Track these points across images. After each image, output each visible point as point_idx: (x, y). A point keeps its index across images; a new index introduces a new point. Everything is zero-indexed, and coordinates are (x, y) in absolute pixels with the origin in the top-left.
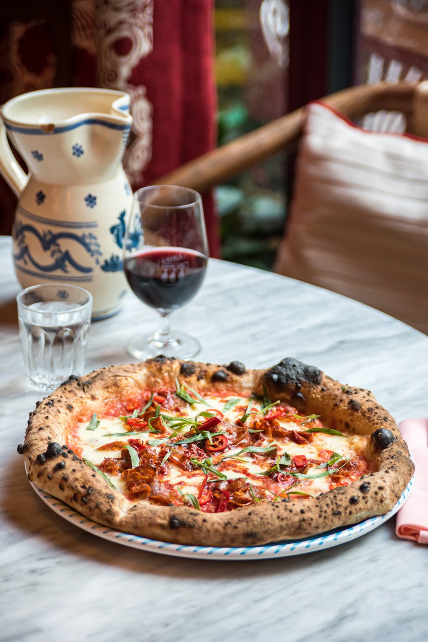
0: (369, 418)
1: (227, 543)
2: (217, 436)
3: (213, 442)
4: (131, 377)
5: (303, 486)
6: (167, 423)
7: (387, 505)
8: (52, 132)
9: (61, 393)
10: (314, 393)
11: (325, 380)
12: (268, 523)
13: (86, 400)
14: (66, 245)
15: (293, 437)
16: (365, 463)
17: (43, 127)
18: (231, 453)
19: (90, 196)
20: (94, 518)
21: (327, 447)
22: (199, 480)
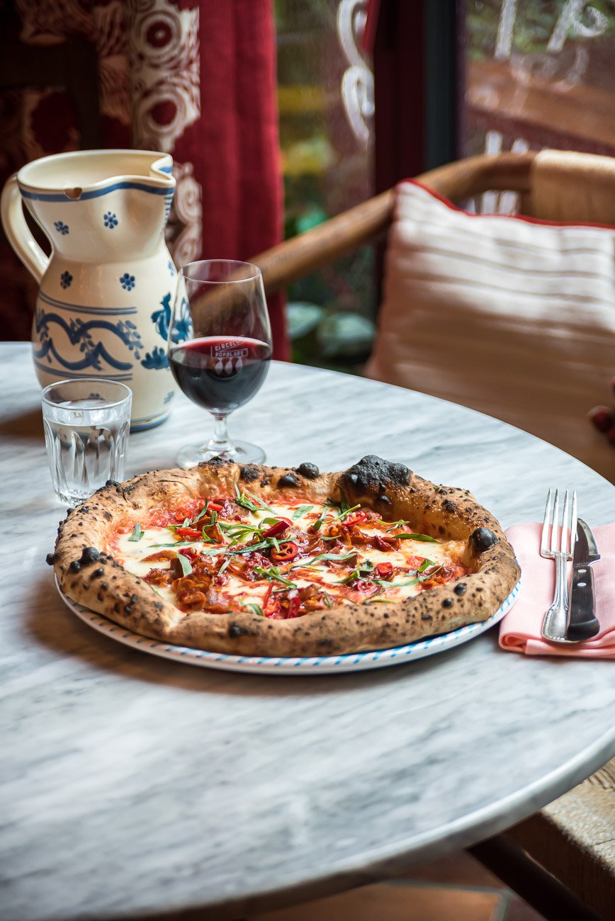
0: (468, 519)
1: (297, 653)
2: (284, 543)
3: (281, 550)
4: (180, 483)
5: (388, 595)
6: (225, 533)
7: (487, 610)
8: (79, 198)
9: (96, 499)
10: (402, 495)
11: (414, 480)
12: (346, 629)
13: (127, 508)
14: (98, 335)
15: (377, 544)
16: (462, 570)
17: (67, 191)
18: (302, 562)
19: (127, 276)
20: (140, 630)
21: (418, 554)
22: (263, 590)
